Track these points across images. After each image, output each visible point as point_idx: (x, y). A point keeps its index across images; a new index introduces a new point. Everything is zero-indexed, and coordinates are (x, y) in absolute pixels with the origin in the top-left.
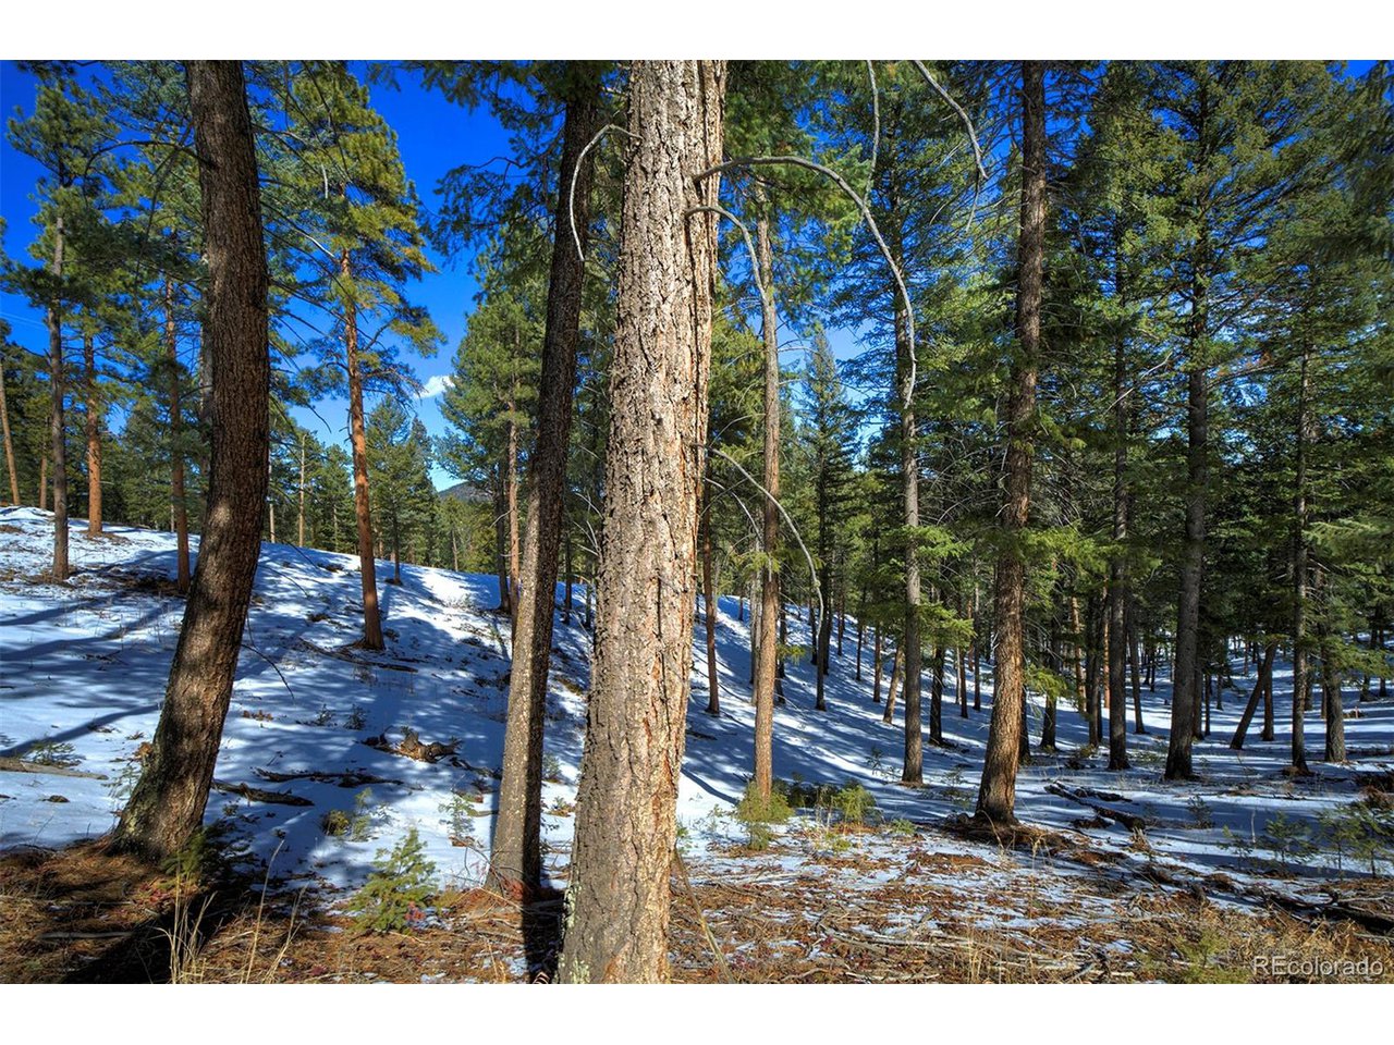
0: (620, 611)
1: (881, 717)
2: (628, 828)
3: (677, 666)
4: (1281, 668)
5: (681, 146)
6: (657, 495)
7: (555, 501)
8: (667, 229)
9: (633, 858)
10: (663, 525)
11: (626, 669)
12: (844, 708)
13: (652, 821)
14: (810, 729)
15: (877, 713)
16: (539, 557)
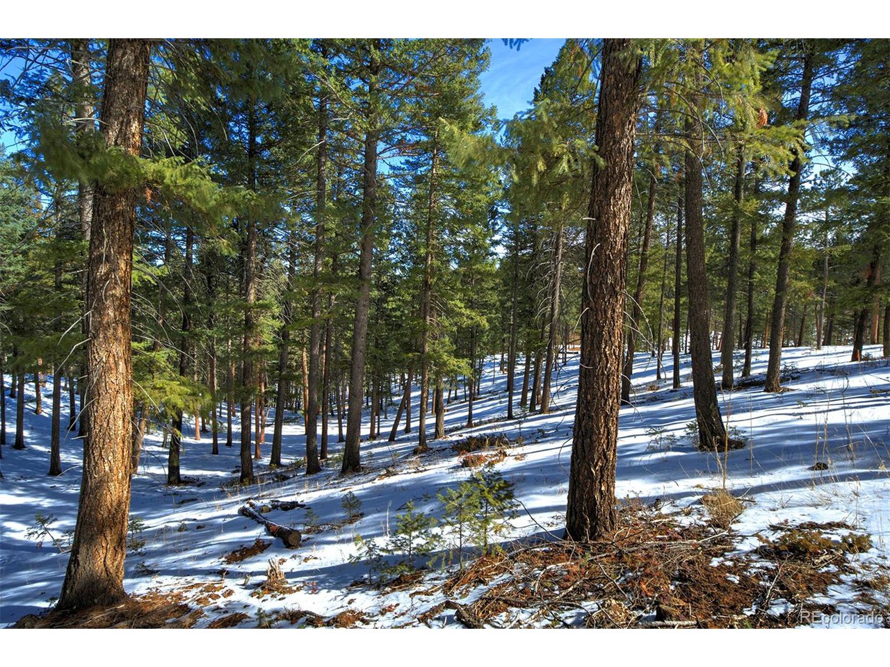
4: (415, 391)
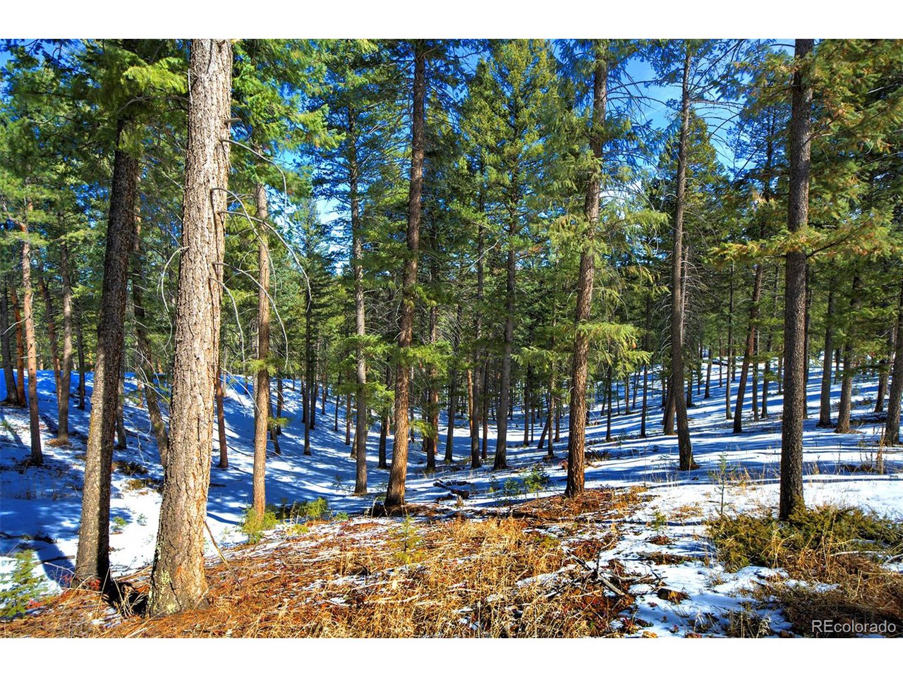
0: (181, 432)
1: (349, 455)
2: (186, 516)
3: (206, 451)
5: (206, 251)
6: (197, 386)
7: (116, 355)
8: (201, 284)
9: (188, 526)
10: (200, 398)
11: (184, 454)
12: (324, 452)
13: (196, 511)
14: (298, 469)
15: (347, 452)
16: (105, 389)
